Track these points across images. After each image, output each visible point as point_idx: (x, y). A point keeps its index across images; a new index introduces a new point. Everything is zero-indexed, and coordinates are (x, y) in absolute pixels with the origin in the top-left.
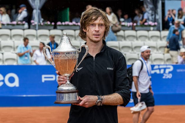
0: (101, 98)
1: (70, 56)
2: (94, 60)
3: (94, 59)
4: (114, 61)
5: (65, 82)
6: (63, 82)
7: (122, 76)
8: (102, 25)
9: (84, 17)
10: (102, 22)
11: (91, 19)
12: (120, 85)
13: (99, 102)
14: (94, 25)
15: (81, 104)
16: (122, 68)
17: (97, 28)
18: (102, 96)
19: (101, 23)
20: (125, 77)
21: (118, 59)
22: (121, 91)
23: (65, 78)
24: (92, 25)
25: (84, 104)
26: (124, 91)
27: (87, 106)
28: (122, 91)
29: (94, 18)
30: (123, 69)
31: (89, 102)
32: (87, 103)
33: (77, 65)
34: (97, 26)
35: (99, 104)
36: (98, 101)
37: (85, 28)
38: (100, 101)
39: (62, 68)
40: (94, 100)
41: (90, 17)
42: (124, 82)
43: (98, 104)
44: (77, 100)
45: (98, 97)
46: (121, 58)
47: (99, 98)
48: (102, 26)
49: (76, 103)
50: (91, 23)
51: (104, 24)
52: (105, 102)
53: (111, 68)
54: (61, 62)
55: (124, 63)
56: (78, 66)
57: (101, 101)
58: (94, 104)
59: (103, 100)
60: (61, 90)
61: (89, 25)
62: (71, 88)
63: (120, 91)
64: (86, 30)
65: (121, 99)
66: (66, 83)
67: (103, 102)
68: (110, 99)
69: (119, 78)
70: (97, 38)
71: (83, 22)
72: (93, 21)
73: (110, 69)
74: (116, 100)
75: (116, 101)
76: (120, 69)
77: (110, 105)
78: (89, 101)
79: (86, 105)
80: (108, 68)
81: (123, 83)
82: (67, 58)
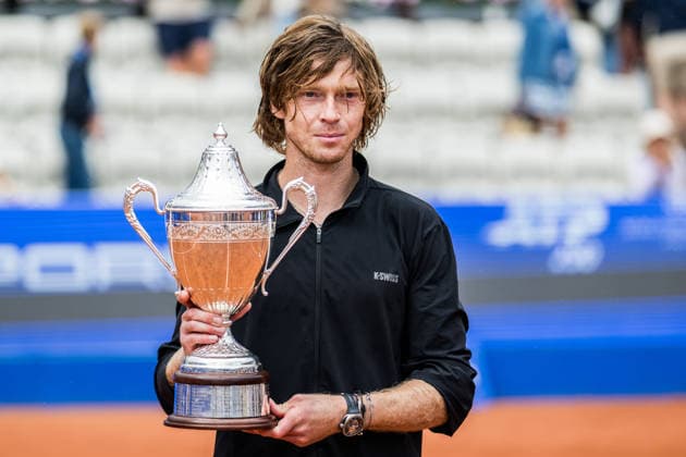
0: (360, 403)
1: (241, 230)
2: (319, 237)
3: (319, 234)
4: (403, 242)
5: (215, 337)
6: (204, 337)
7: (438, 307)
8: (350, 94)
9: (276, 61)
10: (351, 82)
11: (307, 71)
12: (430, 347)
13: (351, 421)
14: (317, 95)
15: (279, 430)
16: (436, 273)
17: (329, 109)
18: (364, 397)
19: (349, 86)
20: (450, 311)
21: (419, 235)
22: (436, 370)
23: (218, 319)
24: (310, 94)
25: (291, 432)
26: (450, 369)
27: (303, 440)
28: (441, 370)
29: (317, 64)
30: (442, 277)
31: (313, 422)
32: (301, 429)
33: (268, 267)
34: (330, 98)
35: (352, 430)
36: (349, 416)
37: (282, 107)
38: (358, 418)
39: (204, 274)
40: (331, 415)
41: (303, 63)
42: (448, 333)
43: (347, 430)
44: (263, 413)
45: (348, 401)
46: (429, 229)
47: (352, 406)
48: (353, 99)
49: (256, 428)
50: (304, 86)
51: (359, 91)
52: (376, 419)
53: (387, 272)
54: (198, 252)
55: (445, 252)
56: (271, 270)
57: (360, 415)
58: (332, 432)
59: (367, 414)
60: (199, 370)
61: (296, 94)
62: (239, 361)
63: (432, 371)
64: (285, 111)
65: (437, 406)
66: (221, 341)
67: (366, 422)
68: (394, 408)
69: (428, 314)
70: (330, 145)
71: (274, 80)
72: (313, 78)
73: (387, 277)
74: (421, 409)
75: (421, 416)
76: (427, 279)
77: (397, 429)
78: (313, 417)
79: (302, 435)
80: (376, 275)
81: (442, 334)
82: (229, 238)
